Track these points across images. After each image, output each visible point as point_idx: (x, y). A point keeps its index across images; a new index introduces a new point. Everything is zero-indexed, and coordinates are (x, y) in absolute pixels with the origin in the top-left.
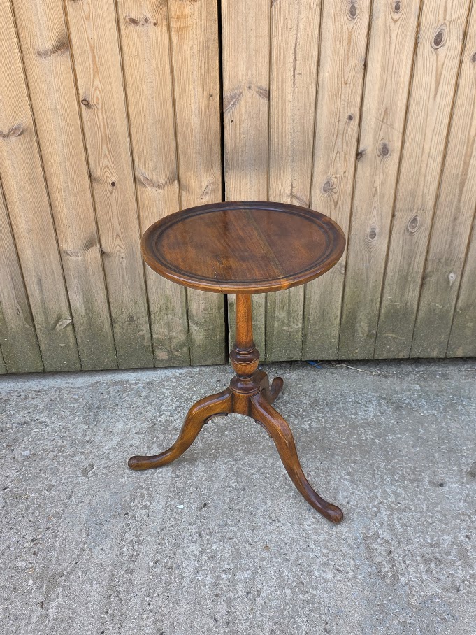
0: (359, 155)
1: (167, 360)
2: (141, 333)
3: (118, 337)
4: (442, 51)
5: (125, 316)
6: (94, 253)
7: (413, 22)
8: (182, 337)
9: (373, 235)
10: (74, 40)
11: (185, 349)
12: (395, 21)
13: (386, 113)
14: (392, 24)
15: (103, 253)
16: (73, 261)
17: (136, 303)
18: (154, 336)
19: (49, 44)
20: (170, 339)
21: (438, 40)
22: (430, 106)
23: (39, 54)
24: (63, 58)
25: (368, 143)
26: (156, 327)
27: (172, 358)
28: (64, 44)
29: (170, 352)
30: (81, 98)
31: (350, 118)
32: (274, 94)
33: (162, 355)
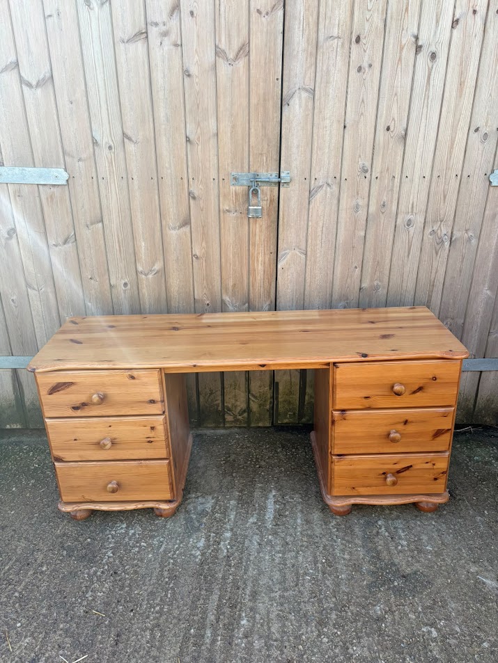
1: (232, 422)
2: (217, 402)
3: (201, 404)
4: (412, 230)
5: (208, 390)
8: (244, 406)
10: (193, 221)
11: (245, 415)
12: (383, 213)
14: (381, 214)
17: (215, 381)
18: (225, 404)
19: (178, 224)
20: (236, 407)
21: (409, 223)
22: (406, 261)
23: (173, 227)
25: (367, 283)
26: (227, 398)
27: (236, 420)
28: (186, 222)
29: (235, 416)
30: (194, 253)
31: (356, 267)
32: (309, 253)
33: (229, 418)
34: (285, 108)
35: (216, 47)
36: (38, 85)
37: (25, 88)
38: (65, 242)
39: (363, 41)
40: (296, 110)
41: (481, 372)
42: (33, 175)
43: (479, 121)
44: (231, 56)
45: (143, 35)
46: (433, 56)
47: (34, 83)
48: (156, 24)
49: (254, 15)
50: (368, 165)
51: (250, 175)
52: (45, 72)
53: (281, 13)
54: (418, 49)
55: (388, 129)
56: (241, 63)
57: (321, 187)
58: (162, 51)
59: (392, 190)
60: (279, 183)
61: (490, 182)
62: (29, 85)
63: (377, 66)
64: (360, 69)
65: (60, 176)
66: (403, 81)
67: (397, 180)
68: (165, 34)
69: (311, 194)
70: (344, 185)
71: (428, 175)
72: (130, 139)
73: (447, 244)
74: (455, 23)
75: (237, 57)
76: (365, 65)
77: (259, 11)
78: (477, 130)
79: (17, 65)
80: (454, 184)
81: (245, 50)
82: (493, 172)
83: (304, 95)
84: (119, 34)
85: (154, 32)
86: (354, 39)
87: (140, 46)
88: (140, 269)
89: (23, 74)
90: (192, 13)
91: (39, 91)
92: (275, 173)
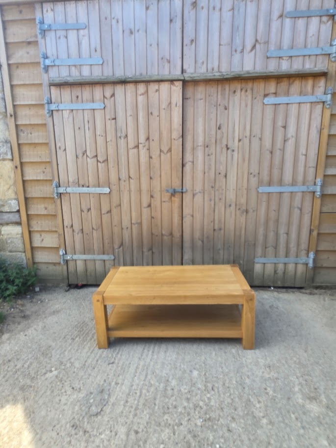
0: (214, 230)
4: (231, 208)
6: (150, 252)
7: (224, 202)
9: (219, 249)
10: (152, 205)
13: (220, 221)
14: (219, 203)
15: (153, 252)
16: (146, 253)
19: (146, 206)
21: (230, 206)
22: (230, 220)
23: (145, 208)
24: (149, 208)
25: (216, 227)
28: (149, 206)
31: (212, 222)
32: (194, 216)
34: (184, 168)
35: (160, 150)
36: (103, 162)
37: (99, 163)
38: (107, 213)
39: (209, 147)
40: (188, 167)
41: (264, 264)
42: (98, 190)
43: (252, 171)
44: (165, 152)
45: (137, 147)
46: (233, 151)
47: (102, 161)
48: (141, 144)
49: (173, 140)
50: (213, 186)
51: (172, 190)
52: (105, 158)
53: (181, 139)
54: (228, 149)
55: (220, 174)
56: (169, 154)
57: (197, 193)
58: (143, 152)
59: (223, 194)
60: (182, 192)
61: (258, 192)
62: (100, 162)
63: (214, 154)
64: (209, 155)
65: (107, 190)
66: (223, 159)
67: (224, 191)
68: (144, 146)
69: (194, 195)
70: (206, 192)
71: (235, 189)
72: (131, 178)
73: (245, 213)
74: (240, 140)
75: (167, 152)
76: (210, 154)
77: (174, 139)
78: (251, 174)
79: (96, 156)
80: (245, 192)
81: (170, 150)
82: (258, 188)
83: (190, 163)
84: (129, 147)
85: (141, 146)
86: (206, 146)
87: (136, 150)
88: (133, 222)
89: (98, 159)
90: (153, 140)
91: (103, 164)
92: (181, 188)
